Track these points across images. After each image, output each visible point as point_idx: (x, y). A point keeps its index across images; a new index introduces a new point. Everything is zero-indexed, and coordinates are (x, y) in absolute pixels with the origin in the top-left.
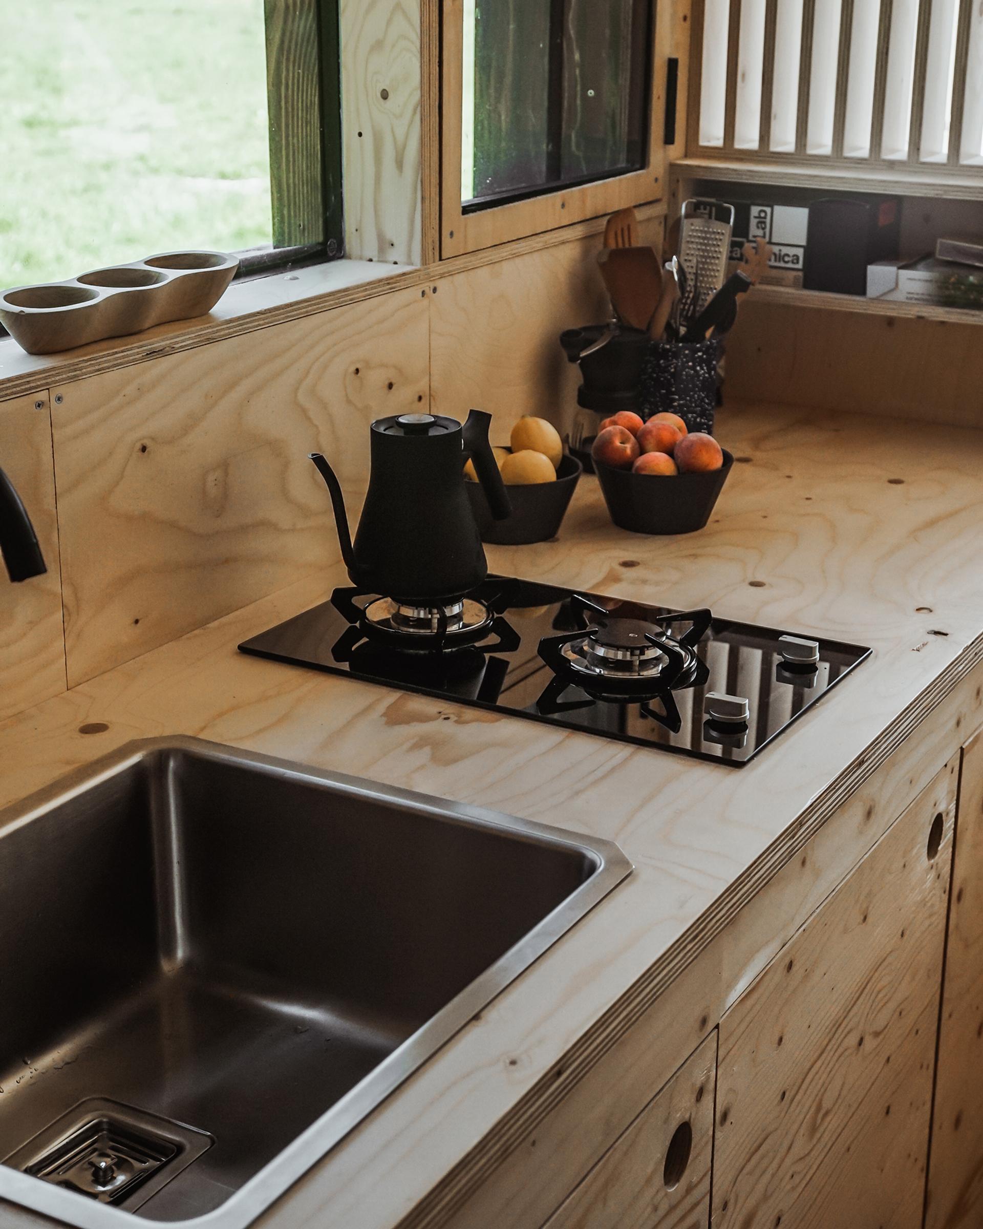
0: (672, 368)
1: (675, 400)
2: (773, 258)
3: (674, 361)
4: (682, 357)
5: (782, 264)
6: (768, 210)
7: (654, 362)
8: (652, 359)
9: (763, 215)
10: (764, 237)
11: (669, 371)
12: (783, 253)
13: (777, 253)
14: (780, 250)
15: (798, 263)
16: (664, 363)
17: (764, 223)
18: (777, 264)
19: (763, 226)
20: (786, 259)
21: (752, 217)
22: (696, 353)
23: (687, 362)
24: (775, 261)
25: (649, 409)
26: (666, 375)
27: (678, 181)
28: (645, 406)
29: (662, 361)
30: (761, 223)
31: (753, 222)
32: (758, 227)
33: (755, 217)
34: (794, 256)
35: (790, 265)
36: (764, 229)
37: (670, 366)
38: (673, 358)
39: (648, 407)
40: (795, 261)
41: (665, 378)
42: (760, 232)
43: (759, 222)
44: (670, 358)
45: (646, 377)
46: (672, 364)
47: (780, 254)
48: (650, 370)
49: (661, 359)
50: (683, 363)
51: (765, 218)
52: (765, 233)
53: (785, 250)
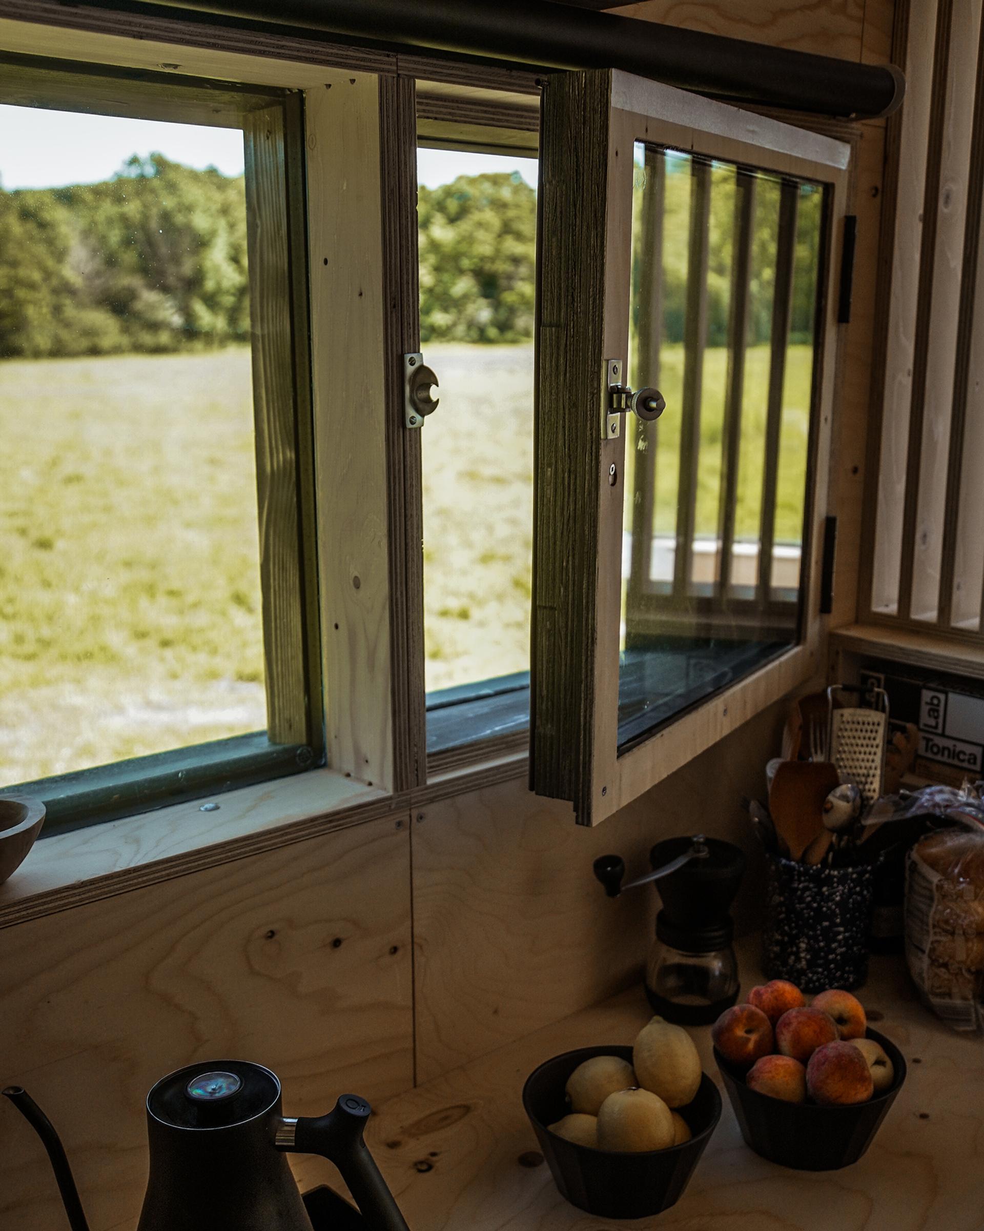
0: (837, 896)
1: (839, 933)
2: (946, 753)
3: (841, 888)
4: (849, 881)
5: (956, 762)
6: (942, 697)
7: (815, 890)
8: (811, 885)
9: (935, 702)
10: (936, 727)
11: (833, 900)
12: (958, 749)
13: (952, 748)
14: (955, 746)
15: (975, 763)
16: (828, 890)
17: (938, 711)
18: (950, 761)
19: (936, 714)
20: (962, 757)
21: (923, 703)
22: (864, 876)
23: (855, 887)
24: (949, 756)
25: (807, 944)
26: (830, 904)
27: (837, 653)
28: (801, 940)
29: (825, 889)
30: (933, 712)
31: (925, 709)
32: (930, 715)
33: (927, 703)
34: (971, 754)
35: (965, 765)
36: (936, 718)
37: (835, 893)
38: (838, 885)
39: (806, 941)
40: (972, 761)
41: (829, 908)
42: (932, 722)
43: (930, 710)
44: (835, 885)
45: (803, 906)
46: (838, 891)
47: (954, 751)
48: (809, 899)
49: (824, 886)
50: (850, 889)
51: (938, 705)
52: (937, 724)
53: (960, 746)
